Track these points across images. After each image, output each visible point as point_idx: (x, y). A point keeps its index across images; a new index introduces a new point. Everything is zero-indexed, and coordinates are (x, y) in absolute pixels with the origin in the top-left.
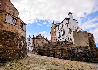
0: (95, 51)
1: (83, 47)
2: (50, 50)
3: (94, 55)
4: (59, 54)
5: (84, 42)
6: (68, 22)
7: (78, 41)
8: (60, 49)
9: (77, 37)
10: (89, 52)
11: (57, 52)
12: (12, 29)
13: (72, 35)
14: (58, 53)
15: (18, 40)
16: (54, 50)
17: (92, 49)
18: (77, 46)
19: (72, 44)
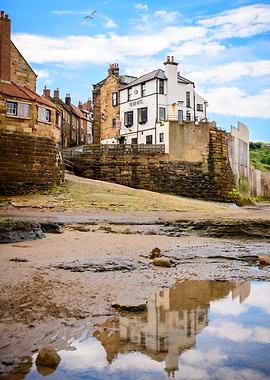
0: (219, 175)
1: (191, 164)
2: (102, 165)
3: (214, 183)
4: (127, 175)
5: (194, 152)
6: (162, 88)
7: (179, 148)
8: (130, 164)
9: (179, 137)
10: (204, 175)
11: (121, 170)
12: (47, 133)
13: (165, 129)
14: (125, 173)
15: (55, 152)
16: (115, 164)
17: (211, 168)
18: (174, 158)
19: (164, 154)
